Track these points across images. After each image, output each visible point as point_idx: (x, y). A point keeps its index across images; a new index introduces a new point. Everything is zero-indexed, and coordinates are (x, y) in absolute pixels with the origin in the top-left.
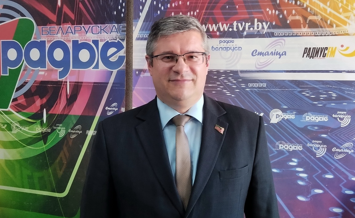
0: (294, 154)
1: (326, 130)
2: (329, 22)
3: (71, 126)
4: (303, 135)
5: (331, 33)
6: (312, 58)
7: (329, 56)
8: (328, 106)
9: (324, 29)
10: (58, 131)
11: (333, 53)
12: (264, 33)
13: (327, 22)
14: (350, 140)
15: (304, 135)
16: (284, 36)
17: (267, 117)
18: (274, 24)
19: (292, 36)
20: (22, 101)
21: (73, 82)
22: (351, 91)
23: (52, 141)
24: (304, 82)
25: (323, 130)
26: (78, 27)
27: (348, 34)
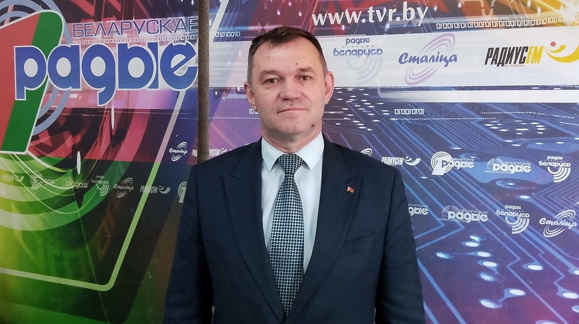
0: (474, 227)
1: (528, 187)
2: (529, 4)
3: (118, 178)
4: (488, 196)
5: (533, 23)
6: (500, 65)
7: (530, 61)
8: (530, 146)
9: (521, 16)
10: (98, 187)
11: (537, 56)
12: (419, 25)
13: (525, 4)
14: (571, 205)
15: (490, 195)
16: (453, 29)
17: (426, 165)
18: (435, 9)
19: (467, 29)
20: (45, 139)
21: (120, 110)
22: (570, 121)
23: (89, 202)
24: (488, 106)
25: (521, 188)
26: (126, 23)
27: (563, 24)
